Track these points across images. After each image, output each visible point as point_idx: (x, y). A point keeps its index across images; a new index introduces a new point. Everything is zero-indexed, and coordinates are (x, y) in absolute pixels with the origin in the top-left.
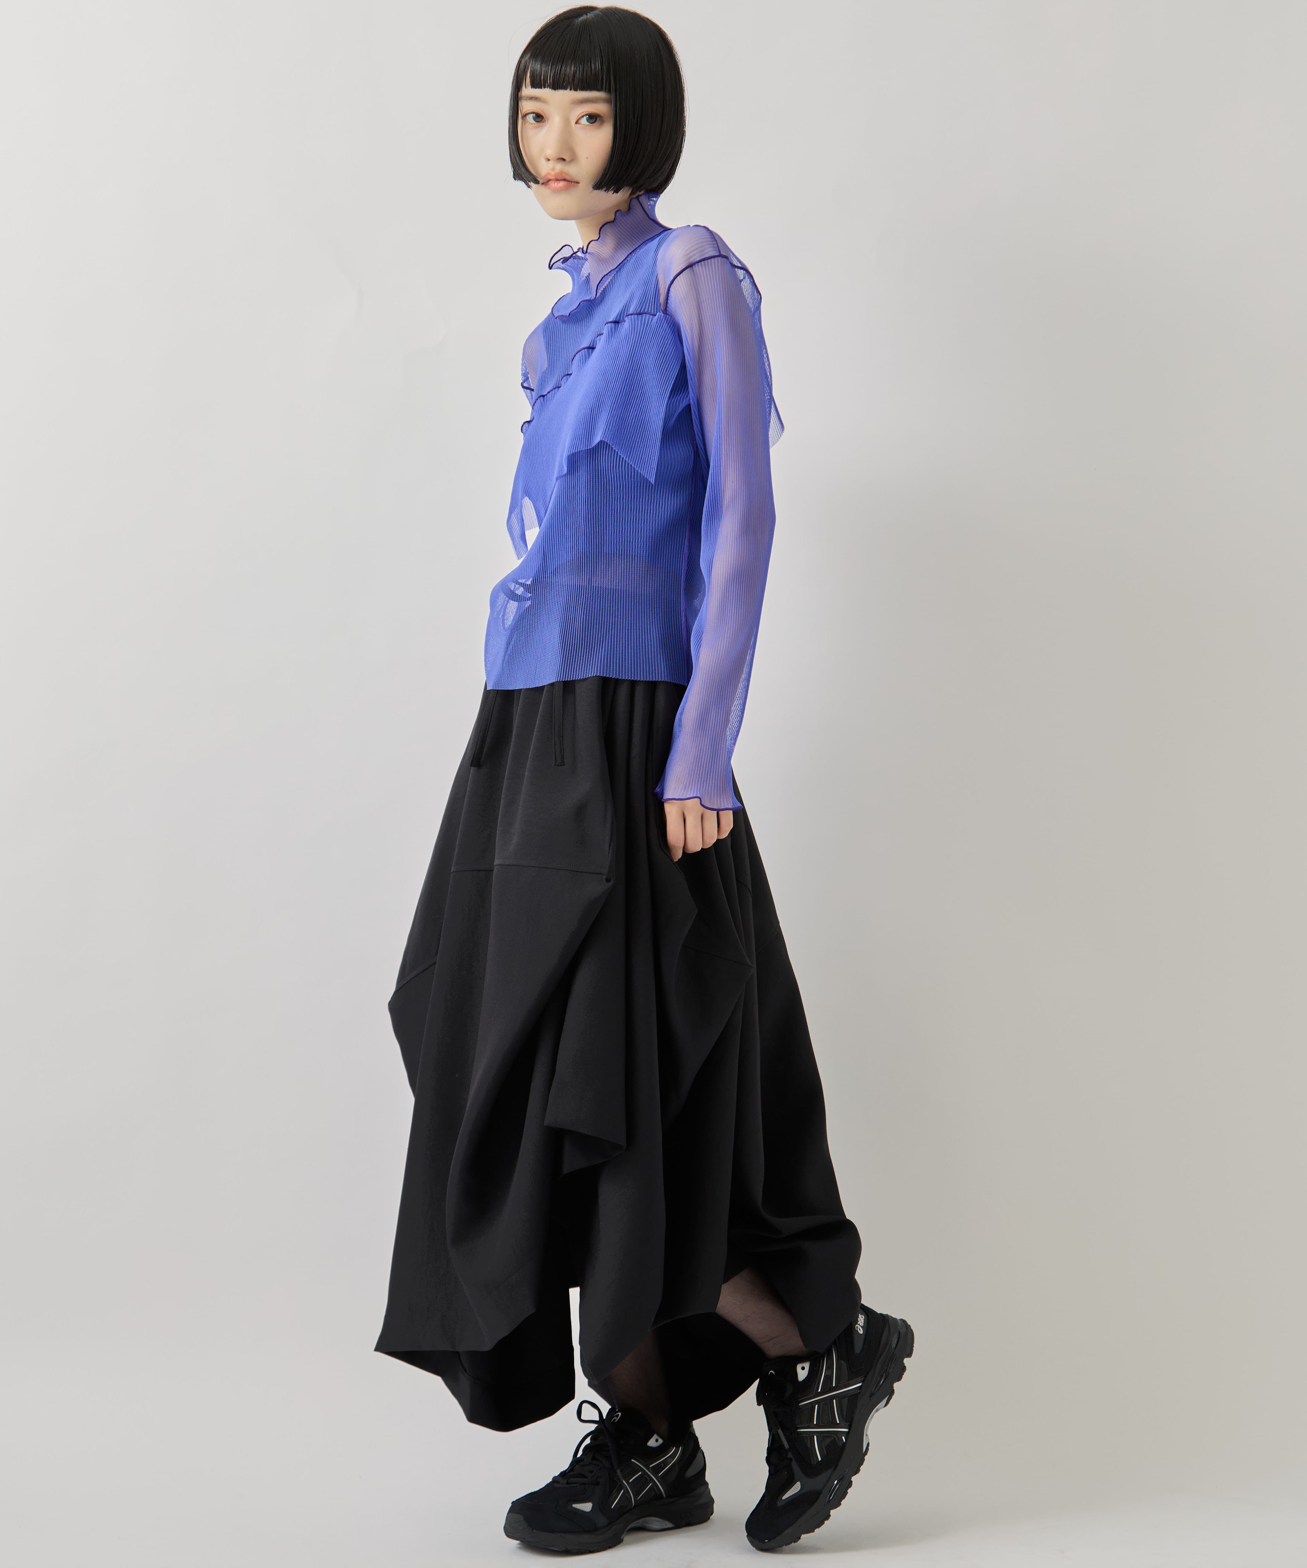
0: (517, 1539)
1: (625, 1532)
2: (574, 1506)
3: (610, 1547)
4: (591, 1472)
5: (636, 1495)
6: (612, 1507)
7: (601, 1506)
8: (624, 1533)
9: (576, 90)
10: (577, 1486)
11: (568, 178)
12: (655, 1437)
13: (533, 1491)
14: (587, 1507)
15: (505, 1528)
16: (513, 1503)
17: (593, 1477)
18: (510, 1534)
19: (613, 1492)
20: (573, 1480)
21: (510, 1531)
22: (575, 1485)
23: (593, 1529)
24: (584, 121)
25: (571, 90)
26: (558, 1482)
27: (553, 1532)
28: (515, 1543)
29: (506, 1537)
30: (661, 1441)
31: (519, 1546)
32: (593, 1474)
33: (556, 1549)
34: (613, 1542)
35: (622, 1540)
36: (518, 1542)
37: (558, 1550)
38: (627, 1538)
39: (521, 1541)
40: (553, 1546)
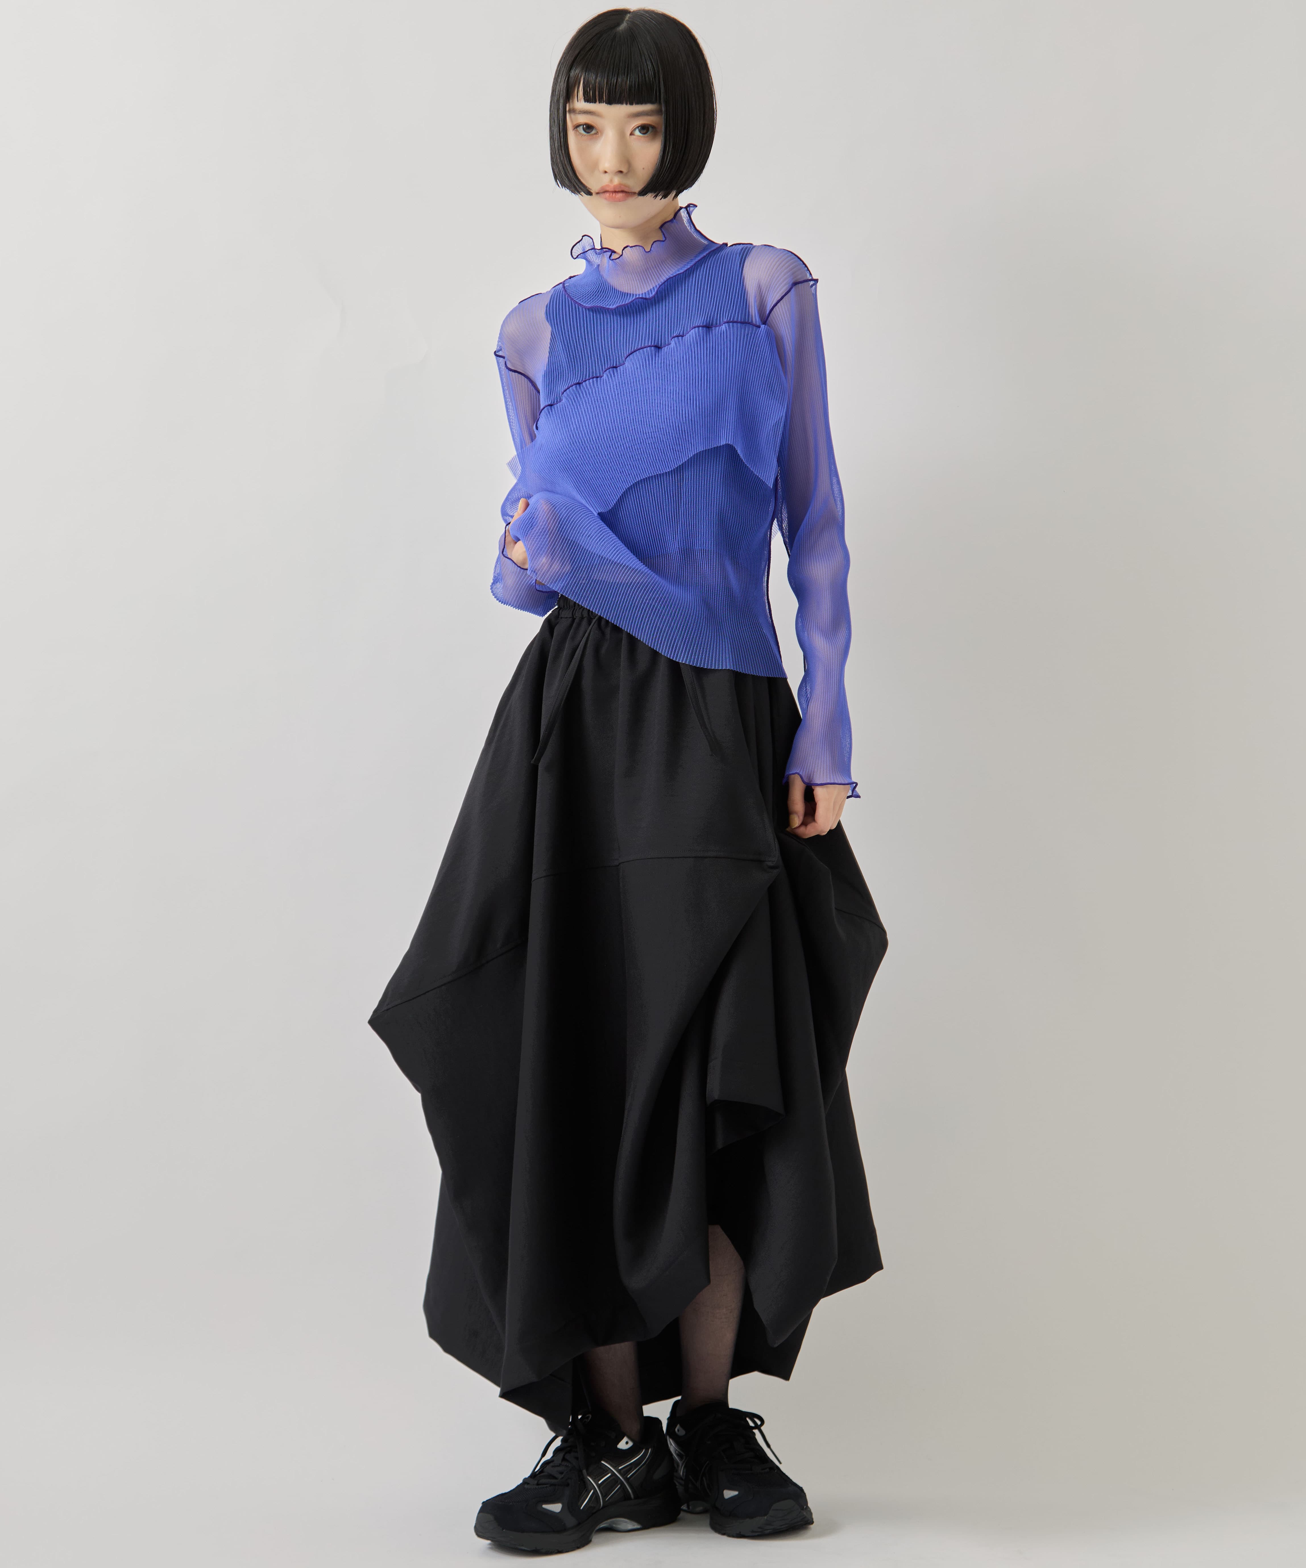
0: (487, 1539)
1: (594, 1531)
2: (544, 1506)
3: (578, 1548)
4: (562, 1473)
5: (604, 1497)
6: (582, 1508)
7: (571, 1507)
8: (594, 1533)
9: (631, 104)
10: (546, 1487)
11: (626, 189)
12: (625, 1439)
13: (504, 1492)
14: (556, 1508)
15: (475, 1527)
16: (483, 1503)
17: (563, 1478)
18: (480, 1534)
19: (582, 1493)
20: (543, 1481)
21: (481, 1531)
22: (545, 1486)
23: (562, 1529)
24: (637, 132)
25: (627, 104)
26: (528, 1484)
27: (523, 1531)
28: (486, 1542)
29: (476, 1537)
30: (631, 1444)
31: (490, 1546)
32: (563, 1476)
33: (526, 1549)
34: (582, 1542)
35: (591, 1541)
36: (489, 1542)
37: (528, 1549)
38: (596, 1538)
39: (492, 1541)
40: (522, 1546)
